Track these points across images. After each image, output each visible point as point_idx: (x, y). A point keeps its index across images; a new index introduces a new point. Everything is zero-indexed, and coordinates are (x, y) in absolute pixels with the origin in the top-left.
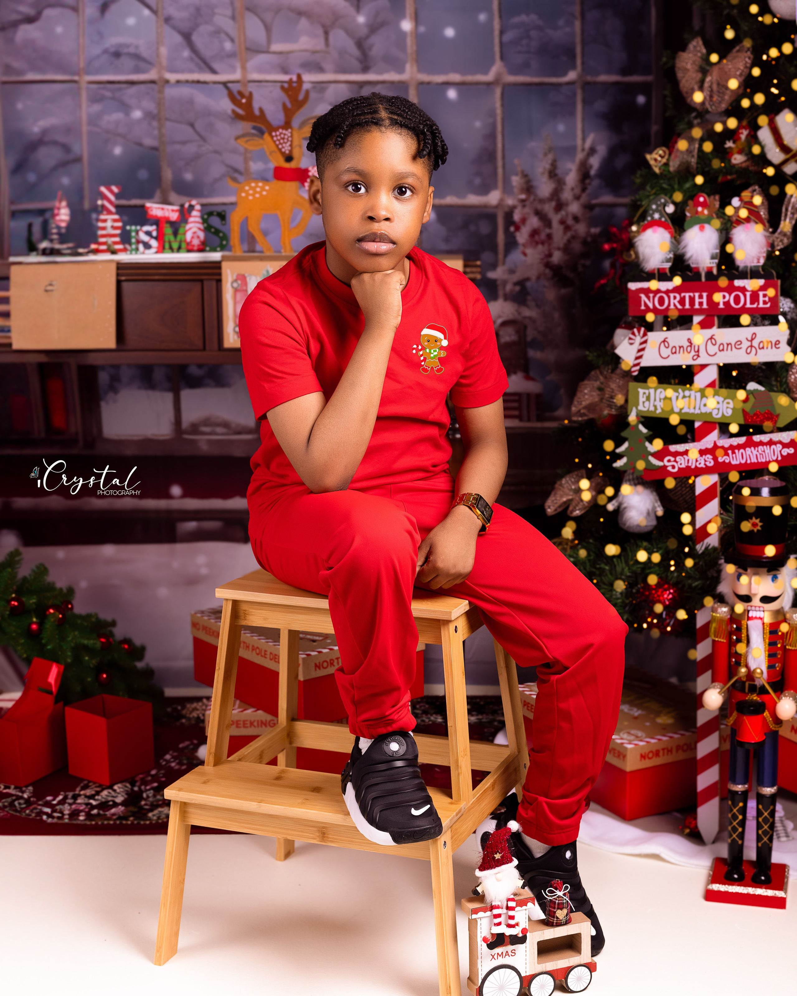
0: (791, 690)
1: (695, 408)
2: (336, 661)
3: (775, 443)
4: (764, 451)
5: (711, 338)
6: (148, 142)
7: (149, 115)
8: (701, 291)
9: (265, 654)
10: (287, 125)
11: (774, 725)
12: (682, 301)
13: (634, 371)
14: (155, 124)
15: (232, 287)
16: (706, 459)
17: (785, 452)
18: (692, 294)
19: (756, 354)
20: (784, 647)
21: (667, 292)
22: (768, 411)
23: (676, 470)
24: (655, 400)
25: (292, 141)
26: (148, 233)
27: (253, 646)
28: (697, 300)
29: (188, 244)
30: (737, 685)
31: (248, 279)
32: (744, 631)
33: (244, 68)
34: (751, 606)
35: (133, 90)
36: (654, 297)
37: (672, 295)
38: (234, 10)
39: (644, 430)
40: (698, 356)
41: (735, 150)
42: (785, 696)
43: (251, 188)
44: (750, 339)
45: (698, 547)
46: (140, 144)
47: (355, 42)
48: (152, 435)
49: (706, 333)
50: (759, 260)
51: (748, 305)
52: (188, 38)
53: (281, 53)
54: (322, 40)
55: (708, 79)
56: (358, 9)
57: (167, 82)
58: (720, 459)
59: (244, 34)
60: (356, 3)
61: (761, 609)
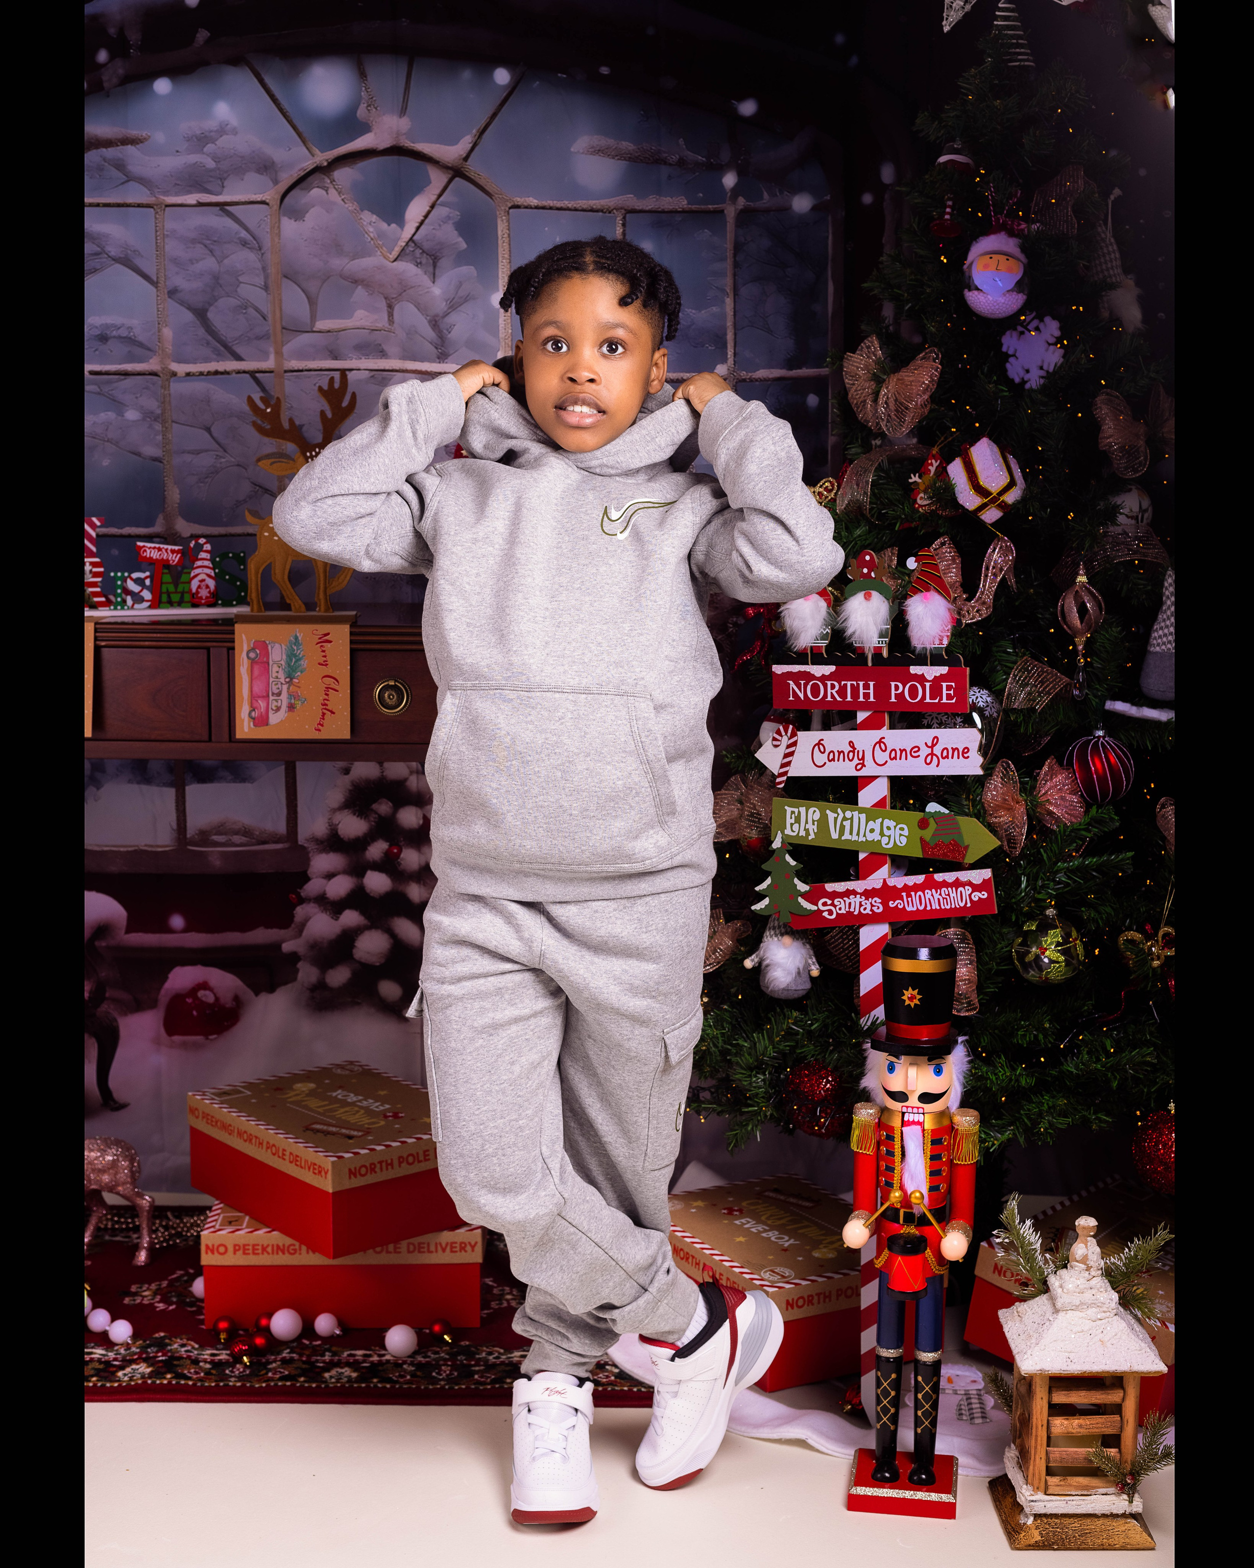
0: (960, 1219)
1: (858, 834)
2: (378, 1166)
3: (964, 885)
4: (949, 895)
5: (880, 742)
6: (150, 451)
7: (148, 416)
8: (866, 680)
9: (284, 1155)
11: (937, 1267)
12: (842, 692)
13: (780, 783)
14: (158, 427)
15: (248, 657)
16: (874, 903)
17: (976, 896)
18: (855, 683)
19: (937, 765)
20: (950, 1162)
21: (823, 679)
22: (953, 840)
23: (834, 917)
24: (807, 822)
26: (139, 582)
27: (268, 1143)
28: (862, 691)
29: (193, 595)
30: (889, 1213)
31: (269, 647)
32: (897, 1141)
33: (279, 354)
34: (907, 1107)
35: (129, 382)
36: (806, 685)
37: (829, 683)
38: (266, 277)
39: (793, 863)
40: (863, 765)
41: (922, 487)
42: (953, 1228)
44: (930, 744)
45: (862, 1021)
46: (138, 454)
47: (430, 322)
48: (146, 845)
49: (873, 735)
50: (941, 640)
51: (928, 700)
52: (201, 314)
53: (329, 331)
54: (385, 316)
55: (884, 391)
56: (434, 278)
57: (174, 374)
58: (892, 904)
59: (281, 310)
60: (431, 269)
61: (921, 1111)
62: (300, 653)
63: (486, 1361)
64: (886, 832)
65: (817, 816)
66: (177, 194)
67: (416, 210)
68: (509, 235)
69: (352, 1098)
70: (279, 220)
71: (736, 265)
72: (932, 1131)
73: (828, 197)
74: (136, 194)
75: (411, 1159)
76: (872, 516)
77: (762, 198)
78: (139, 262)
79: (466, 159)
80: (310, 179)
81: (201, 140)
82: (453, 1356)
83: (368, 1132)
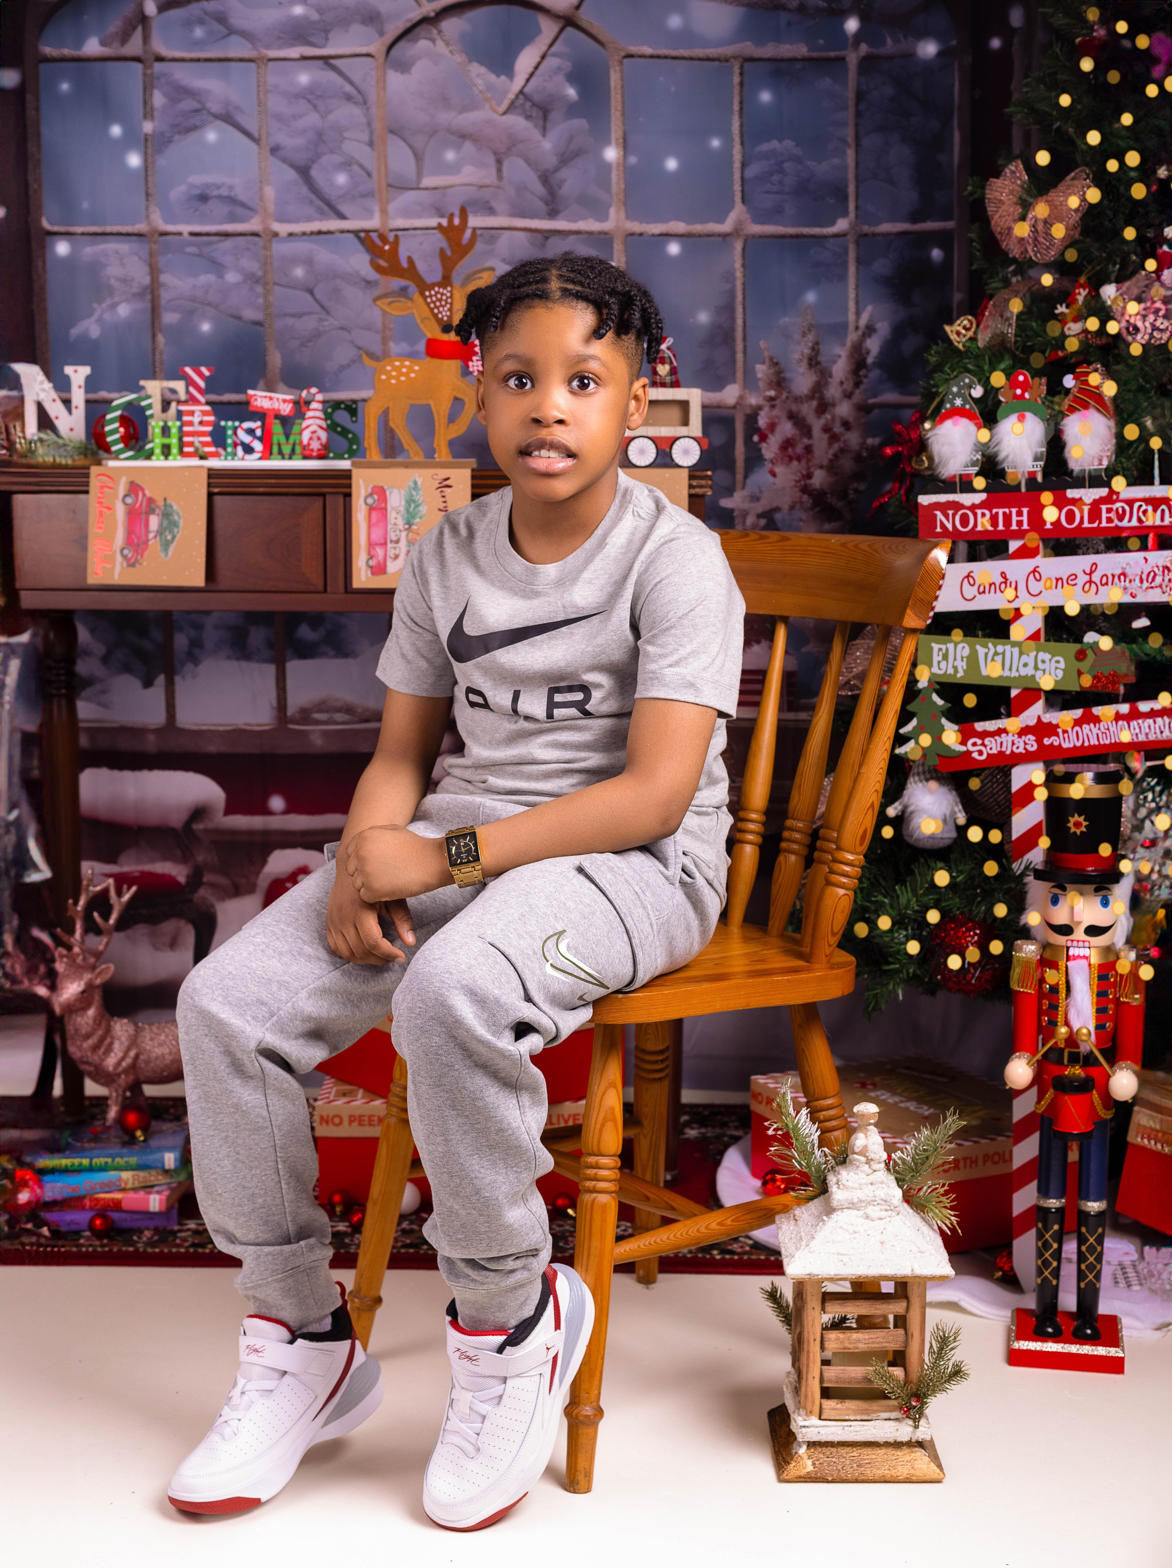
0: (1128, 1059)
1: (1010, 669)
4: (1109, 729)
5: (1034, 571)
6: (250, 314)
7: (249, 278)
8: (1019, 506)
10: (446, 281)
11: (1103, 1111)
12: (994, 520)
14: (259, 289)
15: (366, 503)
16: (1028, 741)
18: (1007, 510)
19: (1098, 593)
20: (1116, 1000)
21: (973, 508)
22: (1113, 671)
23: (984, 757)
24: (955, 659)
25: (451, 304)
26: (251, 432)
28: (1014, 518)
29: (304, 448)
30: (1053, 1053)
31: (388, 493)
32: (1062, 977)
33: (384, 212)
34: (1073, 941)
35: (229, 243)
36: (955, 516)
37: (979, 512)
38: (372, 133)
39: (940, 702)
40: (1016, 597)
41: (1069, 318)
42: (1122, 1068)
43: (395, 368)
44: (1088, 571)
45: (1015, 866)
46: (239, 318)
47: (540, 177)
48: (245, 724)
49: (1027, 564)
50: (1100, 460)
51: (1086, 524)
52: (304, 171)
53: (435, 188)
54: (493, 171)
55: (1031, 214)
56: (544, 131)
57: (276, 235)
58: (1047, 742)
59: (386, 166)
60: (541, 123)
61: (1087, 944)
62: (419, 498)
64: (1041, 665)
65: (967, 652)
66: (280, 47)
67: (526, 60)
68: (622, 87)
70: (385, 74)
71: (858, 114)
72: (1099, 965)
73: (954, 43)
74: (237, 48)
76: (1017, 349)
77: (884, 43)
78: (241, 119)
79: (578, 7)
80: (417, 30)
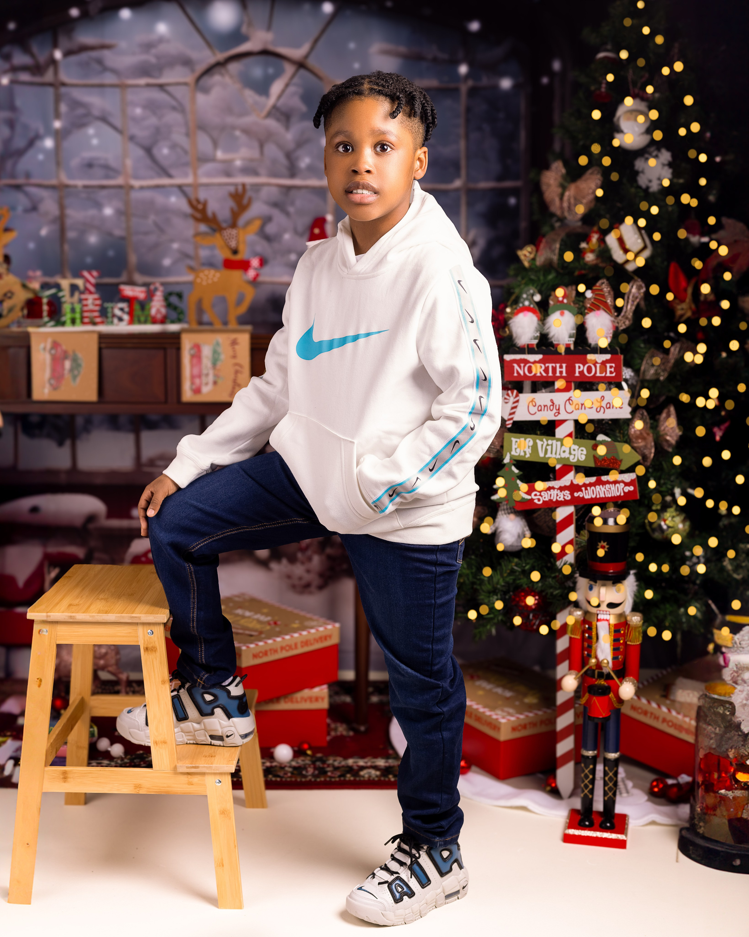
0: (630, 676)
1: (556, 454)
2: (270, 652)
3: (619, 482)
4: (610, 489)
5: (569, 399)
6: (118, 232)
7: (119, 213)
8: (561, 363)
10: (234, 225)
11: (617, 704)
12: (546, 370)
13: (509, 424)
14: (124, 219)
15: (189, 353)
16: (565, 494)
17: (627, 489)
18: (554, 365)
19: (604, 413)
20: (625, 643)
21: (535, 362)
22: (614, 457)
23: (541, 502)
24: (525, 447)
25: (237, 237)
26: (122, 309)
28: (558, 370)
29: (153, 317)
30: (589, 672)
31: (202, 347)
32: (594, 630)
33: (195, 175)
34: (600, 611)
35: (105, 192)
36: (524, 367)
37: (538, 365)
38: (188, 128)
39: (516, 471)
40: (559, 413)
41: (589, 250)
42: (626, 681)
43: (205, 275)
44: (599, 400)
45: (558, 563)
46: (111, 235)
47: (285, 155)
48: (117, 468)
49: (565, 396)
51: (598, 374)
52: (148, 151)
53: (224, 161)
54: (258, 151)
55: (567, 194)
56: (287, 128)
57: (132, 187)
58: (576, 495)
59: (196, 148)
60: (285, 123)
61: (607, 613)
62: (220, 350)
63: (333, 766)
64: (572, 452)
65: (531, 443)
66: (133, 79)
67: (276, 88)
69: (248, 614)
70: (195, 95)
71: (467, 120)
72: (614, 624)
73: (522, 80)
74: (109, 79)
75: (287, 648)
76: (558, 267)
77: (481, 80)
78: (111, 120)
79: (306, 57)
80: (213, 70)
81: (148, 46)
82: (314, 763)
83: (261, 633)
